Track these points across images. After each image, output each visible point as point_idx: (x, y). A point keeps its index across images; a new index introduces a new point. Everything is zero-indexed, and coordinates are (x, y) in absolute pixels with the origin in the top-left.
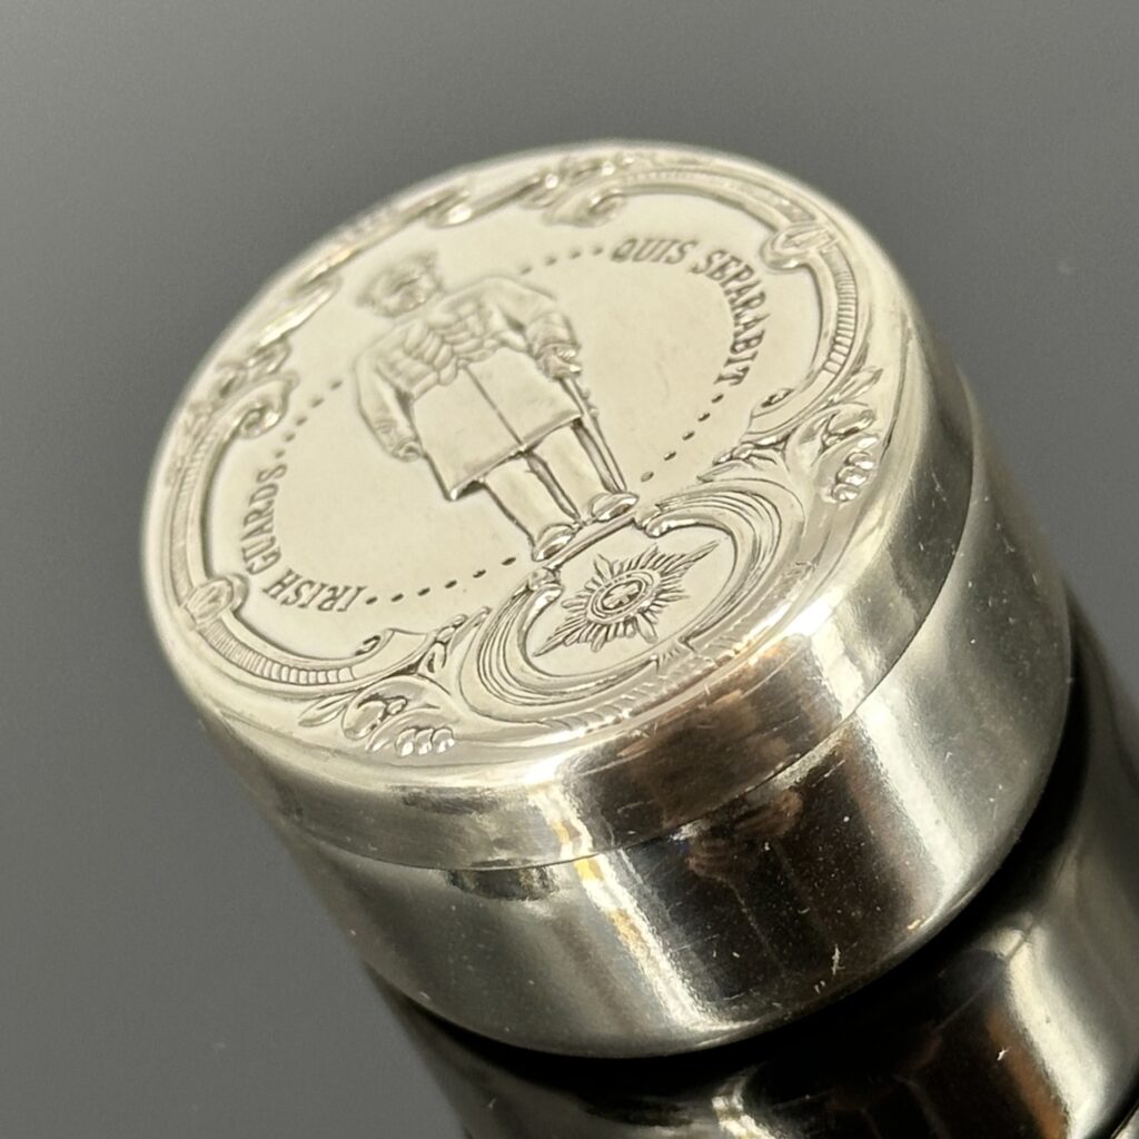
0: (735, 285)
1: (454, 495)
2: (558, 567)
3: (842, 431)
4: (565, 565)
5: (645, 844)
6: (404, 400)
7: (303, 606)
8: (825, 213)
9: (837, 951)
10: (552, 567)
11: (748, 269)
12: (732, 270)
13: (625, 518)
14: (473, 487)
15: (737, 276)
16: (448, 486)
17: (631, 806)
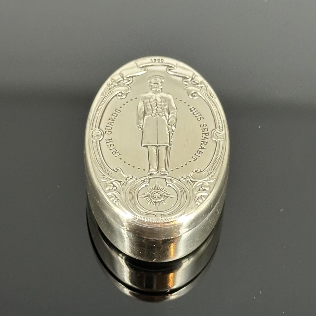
0: (204, 136)
1: (143, 145)
2: (151, 179)
7: (110, 150)
9: (155, 260)
10: (149, 178)
11: (208, 133)
12: (206, 132)
14: (146, 146)
15: (205, 134)
16: (143, 143)
17: (139, 232)
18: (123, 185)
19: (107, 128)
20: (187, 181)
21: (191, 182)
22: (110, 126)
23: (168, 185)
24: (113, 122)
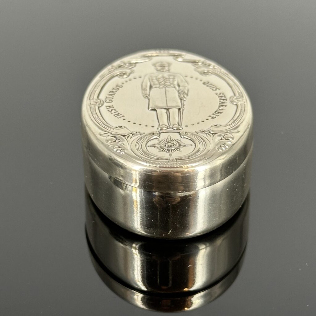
0: (222, 101)
1: (150, 109)
3: (226, 138)
4: (163, 133)
5: (148, 191)
6: (151, 87)
7: (111, 113)
8: (246, 98)
9: (171, 231)
10: (160, 132)
11: (226, 99)
12: (223, 98)
13: (178, 131)
14: (154, 110)
15: (223, 100)
16: (150, 107)
17: (149, 183)
18: (128, 138)
19: (107, 98)
20: (206, 133)
21: (211, 134)
22: (111, 97)
23: (182, 137)
24: (114, 94)
